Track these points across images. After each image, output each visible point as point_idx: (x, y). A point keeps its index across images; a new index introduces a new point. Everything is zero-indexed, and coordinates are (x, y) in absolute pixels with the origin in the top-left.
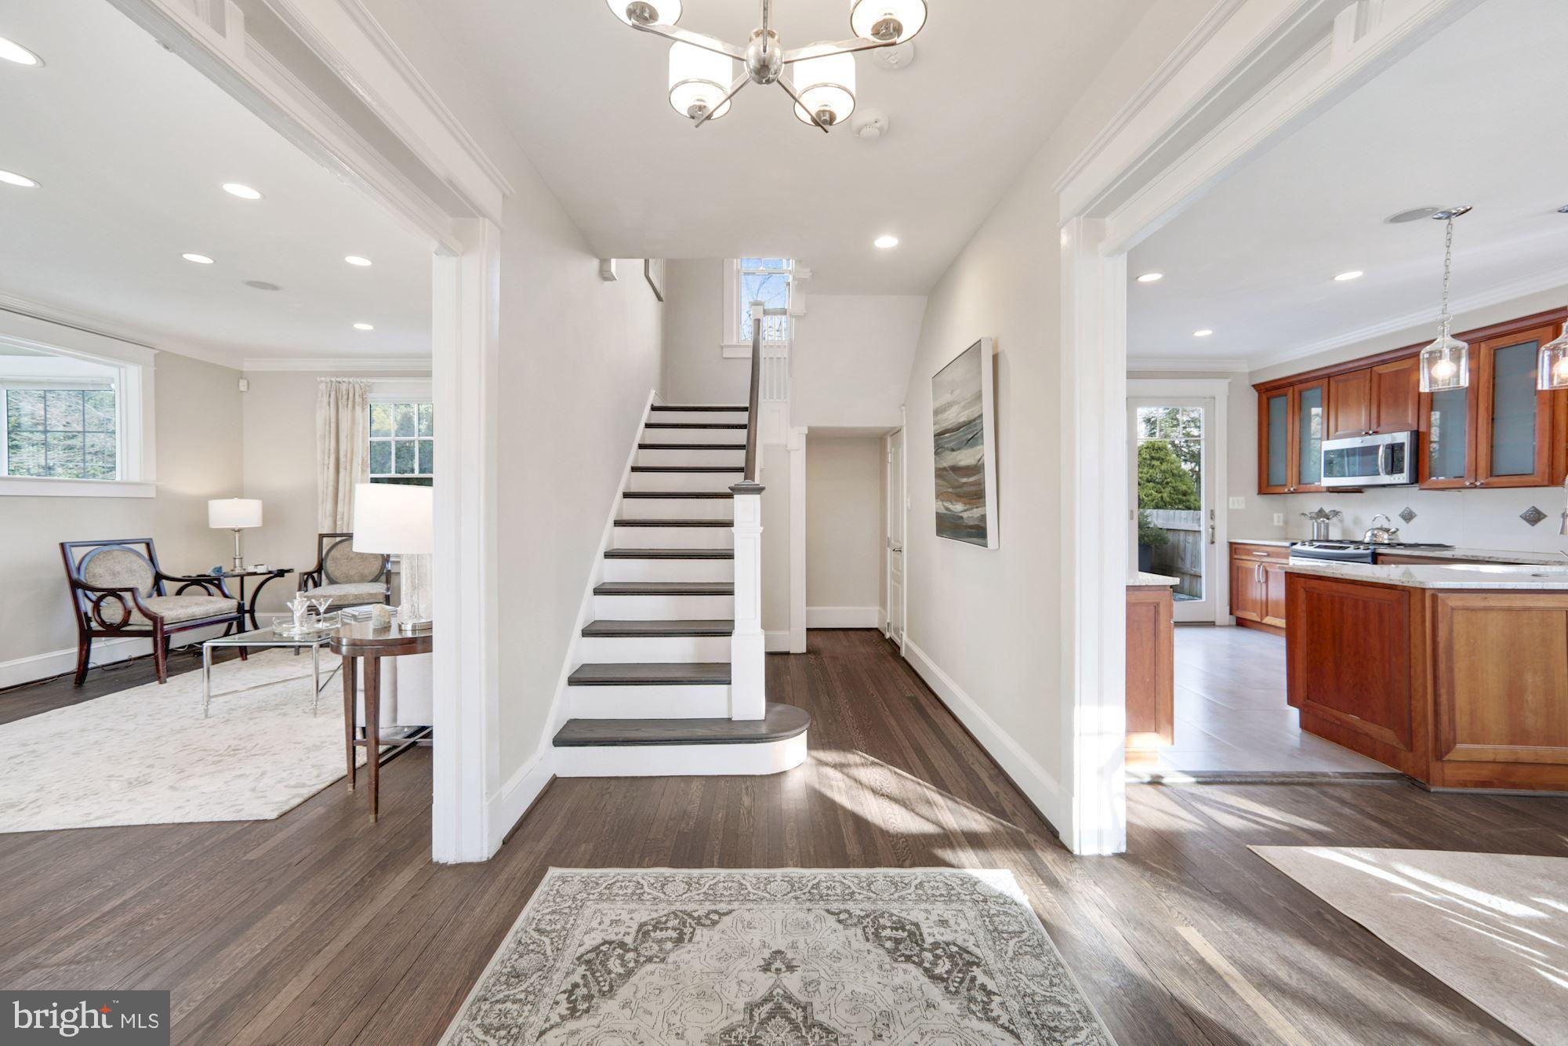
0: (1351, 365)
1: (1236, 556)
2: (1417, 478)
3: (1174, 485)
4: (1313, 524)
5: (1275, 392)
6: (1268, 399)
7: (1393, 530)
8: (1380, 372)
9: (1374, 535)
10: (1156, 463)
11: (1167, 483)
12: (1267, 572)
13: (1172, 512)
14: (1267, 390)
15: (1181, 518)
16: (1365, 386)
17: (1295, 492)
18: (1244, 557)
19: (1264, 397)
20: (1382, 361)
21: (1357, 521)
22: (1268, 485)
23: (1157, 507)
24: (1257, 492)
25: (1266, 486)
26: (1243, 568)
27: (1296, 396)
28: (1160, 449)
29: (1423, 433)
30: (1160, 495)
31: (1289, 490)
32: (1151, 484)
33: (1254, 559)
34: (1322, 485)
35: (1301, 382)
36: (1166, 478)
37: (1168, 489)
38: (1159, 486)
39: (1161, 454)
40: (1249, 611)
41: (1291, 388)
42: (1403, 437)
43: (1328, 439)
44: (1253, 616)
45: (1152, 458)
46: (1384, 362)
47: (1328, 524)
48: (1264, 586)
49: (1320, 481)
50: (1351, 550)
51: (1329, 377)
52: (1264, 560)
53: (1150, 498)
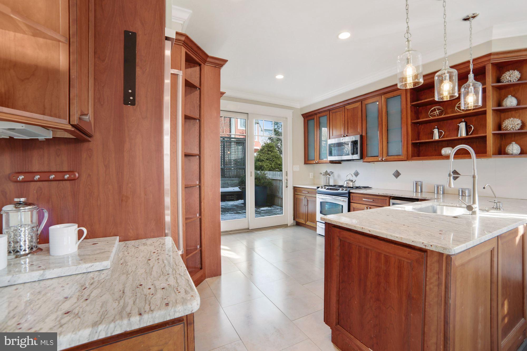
0: (337, 105)
1: (296, 193)
2: (362, 157)
3: (276, 161)
4: (324, 178)
5: (309, 118)
6: (308, 121)
7: (354, 181)
8: (348, 108)
9: (347, 183)
10: (269, 152)
11: (274, 161)
12: (308, 200)
13: (275, 172)
14: (307, 117)
15: (278, 174)
16: (342, 115)
17: (318, 163)
18: (299, 194)
19: (306, 120)
20: (348, 103)
21: (339, 176)
22: (308, 160)
23: (270, 170)
24: (304, 163)
25: (307, 161)
26: (298, 198)
27: (318, 118)
28: (271, 147)
29: (364, 136)
30: (271, 165)
31: (316, 162)
32: (268, 161)
33: (303, 194)
34: (328, 160)
35: (319, 113)
36: (273, 159)
37: (274, 163)
38: (271, 162)
39: (271, 149)
40: (301, 219)
41: (316, 115)
42: (357, 138)
43: (330, 139)
44: (302, 221)
45: (268, 151)
46: (349, 104)
47: (329, 177)
48: (307, 207)
49: (327, 158)
50: (340, 191)
51: (329, 110)
52: (306, 195)
53: (267, 167)
